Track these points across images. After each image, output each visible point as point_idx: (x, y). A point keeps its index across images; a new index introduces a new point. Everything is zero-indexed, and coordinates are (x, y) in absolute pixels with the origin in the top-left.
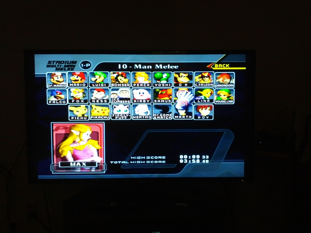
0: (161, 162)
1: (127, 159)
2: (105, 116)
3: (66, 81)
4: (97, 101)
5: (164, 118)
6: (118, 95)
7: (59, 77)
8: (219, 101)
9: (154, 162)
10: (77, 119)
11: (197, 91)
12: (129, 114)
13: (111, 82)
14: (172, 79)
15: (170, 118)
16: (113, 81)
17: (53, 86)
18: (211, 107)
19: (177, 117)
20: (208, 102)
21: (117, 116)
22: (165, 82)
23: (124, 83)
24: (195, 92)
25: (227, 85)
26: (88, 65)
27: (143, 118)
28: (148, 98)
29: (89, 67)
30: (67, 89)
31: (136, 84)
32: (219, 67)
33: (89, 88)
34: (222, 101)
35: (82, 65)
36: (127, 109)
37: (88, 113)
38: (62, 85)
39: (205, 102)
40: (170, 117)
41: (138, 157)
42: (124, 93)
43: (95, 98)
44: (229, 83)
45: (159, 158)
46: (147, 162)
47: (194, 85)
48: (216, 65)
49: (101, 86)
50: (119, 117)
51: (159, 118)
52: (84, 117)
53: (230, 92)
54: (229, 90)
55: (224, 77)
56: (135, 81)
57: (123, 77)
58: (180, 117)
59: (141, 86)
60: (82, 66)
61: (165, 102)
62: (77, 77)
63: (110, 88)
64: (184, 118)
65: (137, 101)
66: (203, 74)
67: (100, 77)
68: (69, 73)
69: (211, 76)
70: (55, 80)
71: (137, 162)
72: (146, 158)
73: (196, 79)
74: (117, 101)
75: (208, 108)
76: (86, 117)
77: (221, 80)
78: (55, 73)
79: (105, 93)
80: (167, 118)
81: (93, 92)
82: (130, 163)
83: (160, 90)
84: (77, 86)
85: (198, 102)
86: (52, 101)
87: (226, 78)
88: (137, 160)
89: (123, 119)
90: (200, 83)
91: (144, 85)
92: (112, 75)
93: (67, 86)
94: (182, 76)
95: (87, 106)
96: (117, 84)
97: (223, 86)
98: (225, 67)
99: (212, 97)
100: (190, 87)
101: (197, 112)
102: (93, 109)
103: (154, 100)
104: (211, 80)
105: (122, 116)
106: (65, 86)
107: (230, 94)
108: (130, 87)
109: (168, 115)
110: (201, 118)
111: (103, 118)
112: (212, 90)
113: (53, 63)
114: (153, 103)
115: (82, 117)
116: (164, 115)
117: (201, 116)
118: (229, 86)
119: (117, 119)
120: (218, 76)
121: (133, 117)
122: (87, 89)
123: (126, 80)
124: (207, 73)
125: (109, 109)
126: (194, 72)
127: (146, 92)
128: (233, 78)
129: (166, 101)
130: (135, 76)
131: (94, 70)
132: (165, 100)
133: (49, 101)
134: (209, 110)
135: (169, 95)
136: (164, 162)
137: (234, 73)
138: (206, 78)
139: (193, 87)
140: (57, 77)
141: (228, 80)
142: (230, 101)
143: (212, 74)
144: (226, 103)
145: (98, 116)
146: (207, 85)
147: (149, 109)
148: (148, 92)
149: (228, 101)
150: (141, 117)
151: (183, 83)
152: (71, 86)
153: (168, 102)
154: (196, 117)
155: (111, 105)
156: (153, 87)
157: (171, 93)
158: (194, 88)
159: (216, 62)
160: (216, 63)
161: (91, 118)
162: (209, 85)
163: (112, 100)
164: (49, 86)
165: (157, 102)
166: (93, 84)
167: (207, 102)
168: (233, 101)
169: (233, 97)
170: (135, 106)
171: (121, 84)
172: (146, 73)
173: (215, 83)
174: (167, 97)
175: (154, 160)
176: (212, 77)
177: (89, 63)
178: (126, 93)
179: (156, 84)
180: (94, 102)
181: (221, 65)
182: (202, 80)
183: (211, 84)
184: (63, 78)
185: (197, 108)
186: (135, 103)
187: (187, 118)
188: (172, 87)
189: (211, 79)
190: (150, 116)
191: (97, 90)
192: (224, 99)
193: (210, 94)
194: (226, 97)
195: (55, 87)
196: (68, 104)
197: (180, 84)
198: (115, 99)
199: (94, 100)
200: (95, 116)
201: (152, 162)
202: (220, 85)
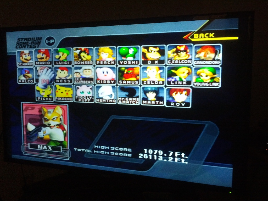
0: (126, 155)
1: (90, 147)
2: (69, 98)
3: (33, 59)
4: (61, 81)
5: (131, 103)
6: (81, 74)
7: (27, 55)
8: (199, 84)
9: (118, 154)
10: (43, 100)
11: (170, 70)
12: (93, 97)
13: (75, 59)
14: (140, 55)
15: (137, 104)
16: (76, 59)
17: (22, 64)
18: (188, 91)
19: (146, 102)
20: (185, 85)
21: (80, 98)
22: (131, 58)
23: (87, 61)
24: (168, 71)
25: (210, 62)
26: (52, 41)
27: (108, 101)
28: (113, 79)
29: (53, 43)
30: (34, 67)
31: (100, 61)
32: (200, 37)
33: (53, 66)
34: (203, 84)
35: (47, 41)
36: (91, 91)
37: (52, 94)
38: (30, 63)
39: (180, 85)
40: (137, 101)
41: (102, 146)
42: (88, 72)
43: (59, 77)
44: (214, 60)
45: (124, 150)
46: (111, 153)
47: (167, 62)
48: (196, 36)
49: (64, 64)
50: (82, 100)
51: (125, 103)
52: (49, 98)
53: (215, 71)
54: (213, 69)
55: (205, 51)
56: (98, 58)
57: (86, 53)
58: (149, 102)
59: (105, 64)
60: (47, 43)
61: (131, 84)
62: (43, 55)
63: (73, 66)
64: (153, 104)
65: (100, 82)
66: (178, 47)
67: (63, 54)
68: (35, 51)
69: (188, 50)
70: (24, 58)
71: (101, 152)
72: (110, 148)
73: (170, 55)
74: (80, 81)
75: (185, 92)
76: (51, 99)
77: (202, 55)
78: (23, 51)
79: (68, 72)
80: (134, 102)
81: (57, 71)
82: (93, 153)
83: (126, 68)
84: (42, 65)
85: (172, 84)
86: (22, 80)
87: (209, 52)
88: (101, 150)
89: (86, 102)
90: (175, 59)
91: (108, 62)
92: (75, 52)
93: (34, 64)
94: (152, 51)
95: (52, 86)
96: (80, 61)
97: (204, 64)
98: (208, 37)
99: (189, 77)
100: (161, 65)
101: (169, 97)
102: (57, 90)
103: (119, 80)
104: (189, 56)
105: (85, 98)
106: (32, 64)
107: (214, 74)
108: (93, 65)
109: (135, 99)
110: (175, 105)
111: (66, 100)
112: (189, 69)
113: (22, 41)
114: (118, 84)
115: (47, 98)
116: (130, 100)
117: (175, 103)
118: (213, 63)
119: (80, 101)
120: (199, 50)
121: (97, 99)
122: (52, 67)
123: (89, 57)
124: (184, 47)
125: (72, 90)
126: (166, 45)
127: (110, 71)
128: (220, 53)
129: (133, 82)
130: (99, 52)
131: (58, 47)
132: (131, 81)
133: (19, 80)
134: (185, 95)
135: (136, 76)
136: (130, 155)
137: (221, 45)
138: (182, 52)
139: (164, 64)
140: (25, 55)
141: (212, 55)
142: (214, 84)
143: (190, 48)
144: (209, 86)
145: (62, 97)
146: (183, 62)
147: (114, 92)
148: (113, 71)
149: (211, 84)
150: (105, 101)
151: (152, 59)
152: (38, 64)
153: (135, 84)
154: (168, 103)
155: (75, 85)
156: (118, 65)
157: (139, 73)
158: (166, 65)
159: (196, 31)
160: (196, 33)
161: (56, 99)
162: (186, 62)
163: (75, 80)
164: (19, 64)
165: (122, 84)
166: (57, 62)
167: (182, 84)
168: (219, 84)
169: (219, 78)
170: (99, 87)
171: (83, 62)
172: (110, 48)
173: (193, 59)
174: (133, 77)
175: (119, 152)
176: (190, 51)
177: (52, 38)
178: (89, 72)
179: (121, 61)
180: (58, 82)
181: (203, 34)
182: (177, 56)
183: (189, 61)
184: (30, 56)
185: (170, 92)
186: (99, 83)
187: (157, 103)
188: (139, 65)
189: (188, 54)
190: (115, 99)
191: (60, 69)
192: (207, 80)
193: (187, 74)
194: (209, 77)
195: (24, 66)
196: (35, 84)
197: (149, 61)
198: (78, 79)
199: (58, 79)
200: (59, 97)
201: (116, 154)
202: (201, 62)
